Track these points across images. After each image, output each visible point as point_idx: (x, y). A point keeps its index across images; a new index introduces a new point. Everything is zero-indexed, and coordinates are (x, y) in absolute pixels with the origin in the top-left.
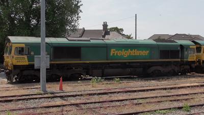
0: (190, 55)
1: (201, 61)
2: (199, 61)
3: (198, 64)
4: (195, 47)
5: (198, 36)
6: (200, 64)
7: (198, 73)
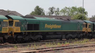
0: (3, 28)
1: (13, 33)
2: (11, 33)
3: (10, 35)
4: (8, 21)
5: (15, 12)
6: (12, 35)
7: (10, 43)
